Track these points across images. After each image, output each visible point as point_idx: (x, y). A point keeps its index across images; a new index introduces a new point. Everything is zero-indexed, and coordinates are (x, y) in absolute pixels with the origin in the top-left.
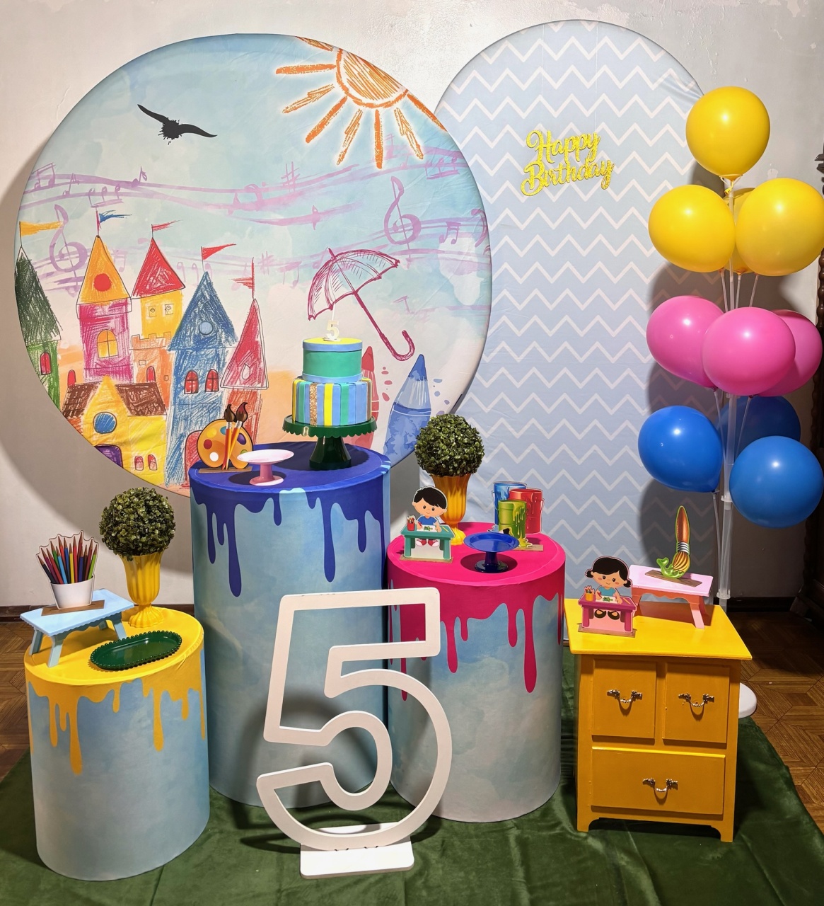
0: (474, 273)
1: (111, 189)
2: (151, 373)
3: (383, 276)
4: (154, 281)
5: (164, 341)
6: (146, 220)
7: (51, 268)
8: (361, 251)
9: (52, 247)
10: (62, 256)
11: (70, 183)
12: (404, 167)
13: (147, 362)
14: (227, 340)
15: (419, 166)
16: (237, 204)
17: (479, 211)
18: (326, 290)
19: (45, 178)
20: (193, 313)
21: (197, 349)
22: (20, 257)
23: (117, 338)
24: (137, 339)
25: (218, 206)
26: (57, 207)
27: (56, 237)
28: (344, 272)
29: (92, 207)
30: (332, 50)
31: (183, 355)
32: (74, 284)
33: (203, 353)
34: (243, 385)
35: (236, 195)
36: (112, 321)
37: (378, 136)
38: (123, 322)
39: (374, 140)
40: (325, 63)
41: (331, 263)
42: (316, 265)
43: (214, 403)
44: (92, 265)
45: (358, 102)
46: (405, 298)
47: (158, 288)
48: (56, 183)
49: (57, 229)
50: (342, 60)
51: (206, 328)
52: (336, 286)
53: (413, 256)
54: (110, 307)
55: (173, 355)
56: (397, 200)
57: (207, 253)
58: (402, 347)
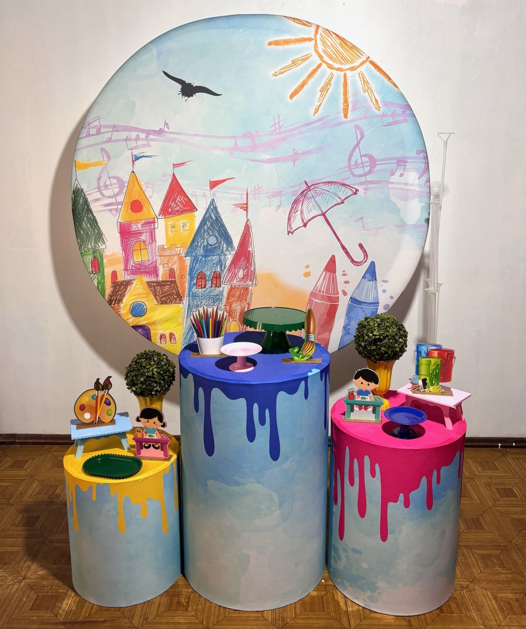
0: (417, 200)
1: (142, 136)
2: (172, 273)
3: (345, 201)
4: (175, 206)
5: (182, 250)
6: (169, 160)
7: (98, 195)
8: (329, 182)
9: (99, 179)
10: (106, 186)
11: (112, 131)
12: (365, 117)
13: (169, 265)
14: (227, 249)
15: (377, 116)
16: (236, 148)
17: (423, 151)
18: (302, 212)
19: (94, 127)
20: (203, 230)
21: (206, 256)
22: (75, 186)
23: (147, 247)
24: (162, 248)
25: (223, 149)
26: (102, 149)
27: (102, 172)
28: (316, 199)
29: (129, 149)
30: (311, 26)
31: (195, 260)
32: (116, 207)
33: (210, 259)
34: (239, 283)
35: (236, 140)
36: (144, 234)
37: (345, 93)
38: (152, 236)
39: (342, 97)
40: (306, 37)
41: (305, 192)
42: (295, 193)
43: (217, 295)
44: (129, 193)
45: (330, 67)
46: (362, 218)
47: (177, 211)
48: (101, 131)
49: (103, 166)
50: (319, 34)
51: (212, 240)
52: (309, 209)
53: (369, 186)
54: (142, 225)
55: (188, 261)
56: (359, 142)
57: (214, 184)
58: (358, 256)
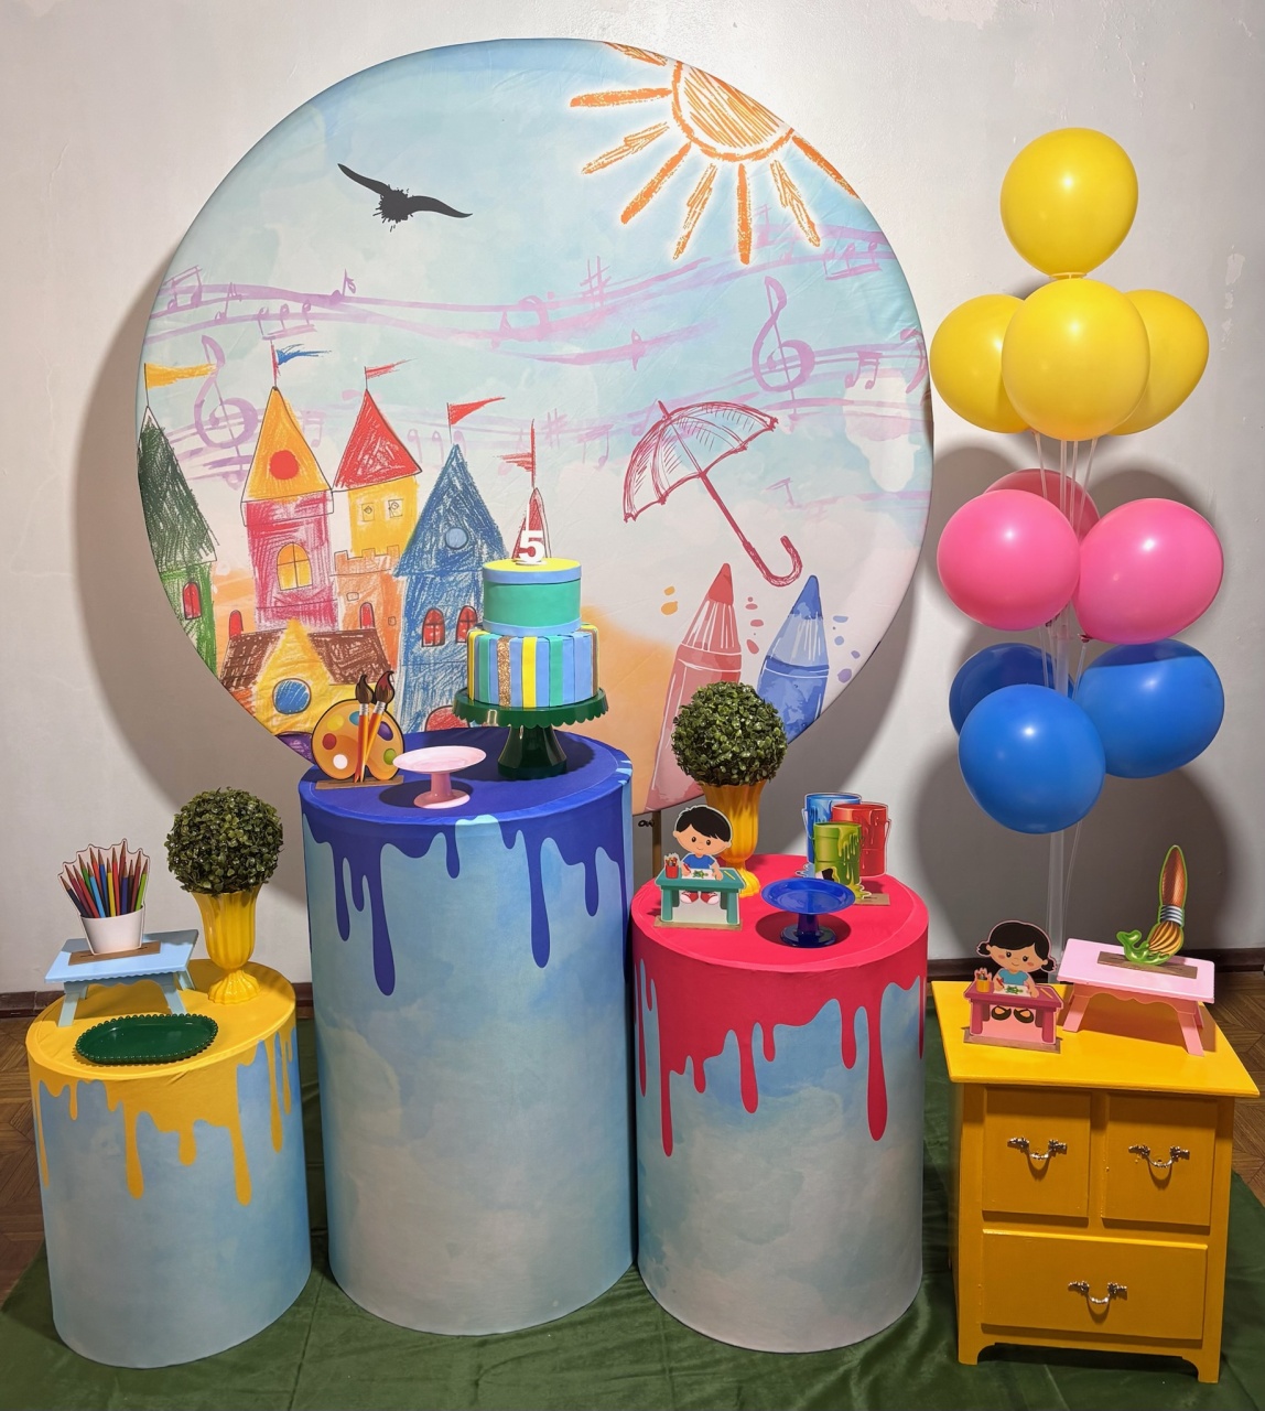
0: (904, 438)
1: (296, 307)
2: (366, 612)
3: (749, 445)
4: (371, 462)
5: (388, 561)
6: (355, 359)
7: (197, 442)
8: (713, 404)
9: (199, 406)
10: (215, 422)
11: (227, 299)
12: (788, 261)
13: (361, 596)
14: (491, 557)
15: (814, 258)
16: (505, 331)
17: (915, 333)
18: (654, 471)
19: (186, 291)
20: (435, 515)
21: (442, 574)
22: (145, 423)
23: (310, 556)
24: (344, 558)
25: (475, 334)
26: (206, 340)
27: (203, 392)
28: (685, 440)
29: (265, 338)
30: (664, 64)
31: (419, 583)
32: (237, 468)
33: (451, 579)
35: (505, 315)
36: (302, 528)
37: (743, 208)
38: (320, 531)
39: (736, 216)
40: (654, 87)
41: (661, 427)
42: (638, 429)
44: (266, 437)
45: (708, 151)
46: (786, 482)
47: (377, 474)
48: (203, 299)
49: (207, 376)
50: (682, 79)
51: (457, 538)
52: (670, 463)
53: (801, 410)
54: (297, 506)
55: (403, 583)
56: (775, 316)
57: (457, 413)
58: (781, 564)
